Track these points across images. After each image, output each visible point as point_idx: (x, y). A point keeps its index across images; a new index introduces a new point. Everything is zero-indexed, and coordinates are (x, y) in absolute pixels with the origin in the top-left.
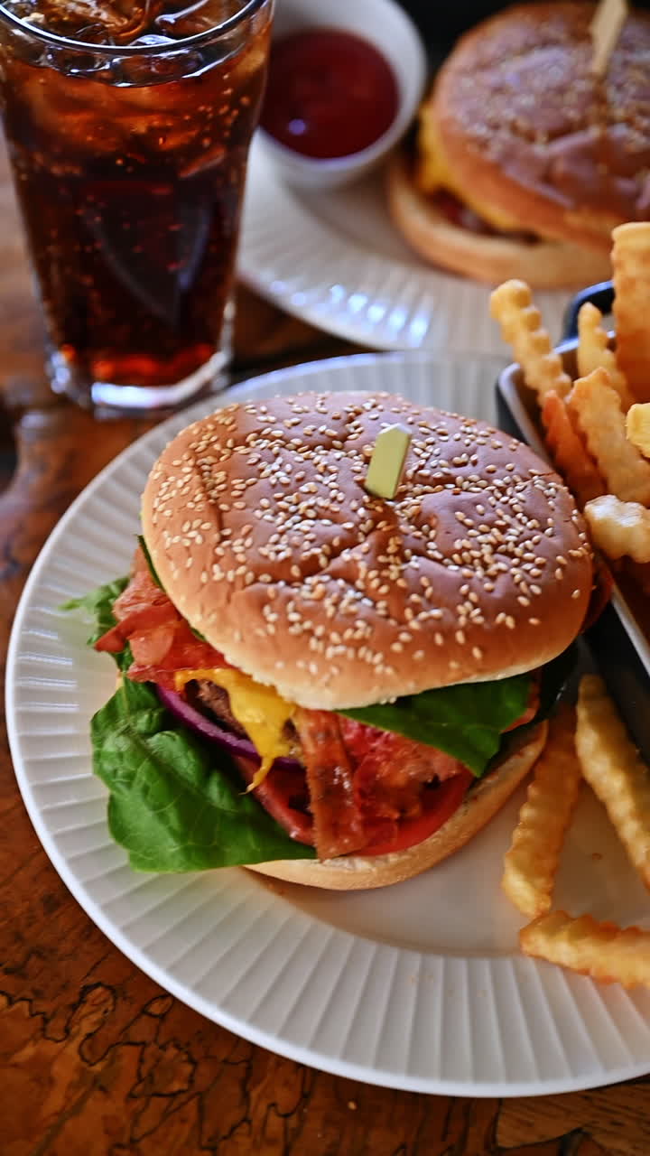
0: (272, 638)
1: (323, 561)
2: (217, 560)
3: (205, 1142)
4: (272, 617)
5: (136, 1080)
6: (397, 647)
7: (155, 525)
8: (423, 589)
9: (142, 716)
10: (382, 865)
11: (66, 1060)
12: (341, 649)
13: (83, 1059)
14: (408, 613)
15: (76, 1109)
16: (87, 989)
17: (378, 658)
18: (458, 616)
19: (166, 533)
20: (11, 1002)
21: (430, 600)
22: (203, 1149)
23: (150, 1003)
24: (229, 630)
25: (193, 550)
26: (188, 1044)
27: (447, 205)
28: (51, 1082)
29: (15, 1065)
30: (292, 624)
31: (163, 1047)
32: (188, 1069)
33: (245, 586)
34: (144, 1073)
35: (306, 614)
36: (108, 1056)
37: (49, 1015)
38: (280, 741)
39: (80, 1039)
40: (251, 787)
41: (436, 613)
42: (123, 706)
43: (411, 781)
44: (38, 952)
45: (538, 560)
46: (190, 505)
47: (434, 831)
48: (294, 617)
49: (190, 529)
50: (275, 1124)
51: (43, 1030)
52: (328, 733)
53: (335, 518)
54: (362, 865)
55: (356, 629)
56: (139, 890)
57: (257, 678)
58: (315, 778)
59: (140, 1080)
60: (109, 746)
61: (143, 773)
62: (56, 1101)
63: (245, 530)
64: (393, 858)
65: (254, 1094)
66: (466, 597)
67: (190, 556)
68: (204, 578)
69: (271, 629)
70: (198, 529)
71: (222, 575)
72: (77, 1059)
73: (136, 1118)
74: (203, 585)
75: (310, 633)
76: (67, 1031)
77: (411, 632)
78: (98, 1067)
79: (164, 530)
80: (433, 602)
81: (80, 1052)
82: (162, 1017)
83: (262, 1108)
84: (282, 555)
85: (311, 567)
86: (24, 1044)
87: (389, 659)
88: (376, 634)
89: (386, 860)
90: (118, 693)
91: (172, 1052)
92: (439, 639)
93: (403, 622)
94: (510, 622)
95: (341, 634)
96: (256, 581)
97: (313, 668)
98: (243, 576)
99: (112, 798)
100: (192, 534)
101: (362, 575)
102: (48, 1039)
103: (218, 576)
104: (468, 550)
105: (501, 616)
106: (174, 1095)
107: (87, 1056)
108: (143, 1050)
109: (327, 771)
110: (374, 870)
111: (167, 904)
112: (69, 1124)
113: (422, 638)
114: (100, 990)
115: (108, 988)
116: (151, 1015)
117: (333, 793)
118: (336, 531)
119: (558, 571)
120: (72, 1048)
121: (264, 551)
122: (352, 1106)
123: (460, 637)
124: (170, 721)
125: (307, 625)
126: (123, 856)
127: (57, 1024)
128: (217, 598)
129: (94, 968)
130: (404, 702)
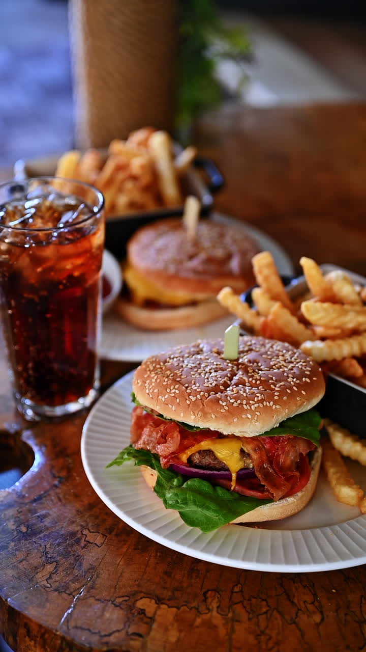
0: (228, 411)
1: (229, 382)
2: (189, 394)
3: (289, 622)
4: (224, 404)
5: (248, 614)
6: (276, 398)
7: (152, 398)
8: (272, 379)
9: (174, 481)
10: (297, 498)
11: (216, 618)
12: (256, 405)
13: (222, 615)
14: (272, 386)
15: (233, 630)
16: (205, 594)
17: (271, 403)
18: (290, 382)
19: (160, 397)
20: (178, 608)
21: (276, 381)
22: (291, 624)
23: (233, 589)
24: (209, 416)
25: (176, 396)
26: (258, 596)
27: (152, 304)
28: (215, 626)
29: (197, 627)
30: (233, 403)
31: (249, 600)
32: (264, 603)
33: (207, 398)
34: (249, 610)
35: (236, 399)
36: (231, 611)
37: (197, 607)
38: (240, 460)
39: (215, 609)
40: (232, 488)
41: (282, 383)
42: (164, 481)
43: (292, 461)
44: (176, 589)
45: (302, 361)
46: (164, 383)
47: (307, 482)
48: (232, 401)
49: (171, 390)
50: (310, 607)
51: (198, 612)
52: (259, 447)
53: (222, 369)
54: (290, 500)
55: (258, 397)
56: (209, 542)
57: (225, 433)
58: (259, 471)
59: (249, 613)
60: (168, 495)
61: (190, 496)
62: (222, 632)
63: (193, 382)
64: (299, 494)
65: (295, 601)
66: (288, 377)
67: (177, 398)
68: (188, 402)
69: (226, 408)
70: (174, 388)
71: (195, 398)
72: (219, 616)
73: (257, 624)
74: (189, 405)
75: (241, 404)
76: (208, 609)
77: (278, 391)
78: (230, 615)
79: (158, 396)
80: (277, 381)
81: (218, 612)
82: (241, 591)
83: (302, 603)
84: (213, 384)
85: (226, 386)
86: (195, 620)
87: (275, 403)
88: (265, 396)
89: (297, 495)
90: (158, 478)
91: (254, 601)
92: (289, 391)
93: (272, 390)
94: (308, 380)
95: (254, 401)
96: (209, 395)
97: (249, 416)
98: (204, 395)
99: (180, 513)
100: (173, 391)
101: (247, 381)
102: (203, 614)
103: (194, 399)
104: (277, 364)
105: (304, 379)
106: (266, 613)
107: (222, 613)
108: (243, 604)
109: (261, 468)
110: (295, 500)
111: (223, 543)
112: (234, 636)
113: (282, 392)
114: (210, 592)
115: (212, 590)
116: (236, 592)
117: (267, 475)
118: (227, 372)
119: (311, 363)
120: (215, 613)
121: (206, 385)
122: (334, 591)
123: (295, 388)
124: (186, 476)
125: (239, 402)
126: (198, 531)
127: (203, 608)
128: (198, 406)
129: (202, 586)
130: (282, 424)
